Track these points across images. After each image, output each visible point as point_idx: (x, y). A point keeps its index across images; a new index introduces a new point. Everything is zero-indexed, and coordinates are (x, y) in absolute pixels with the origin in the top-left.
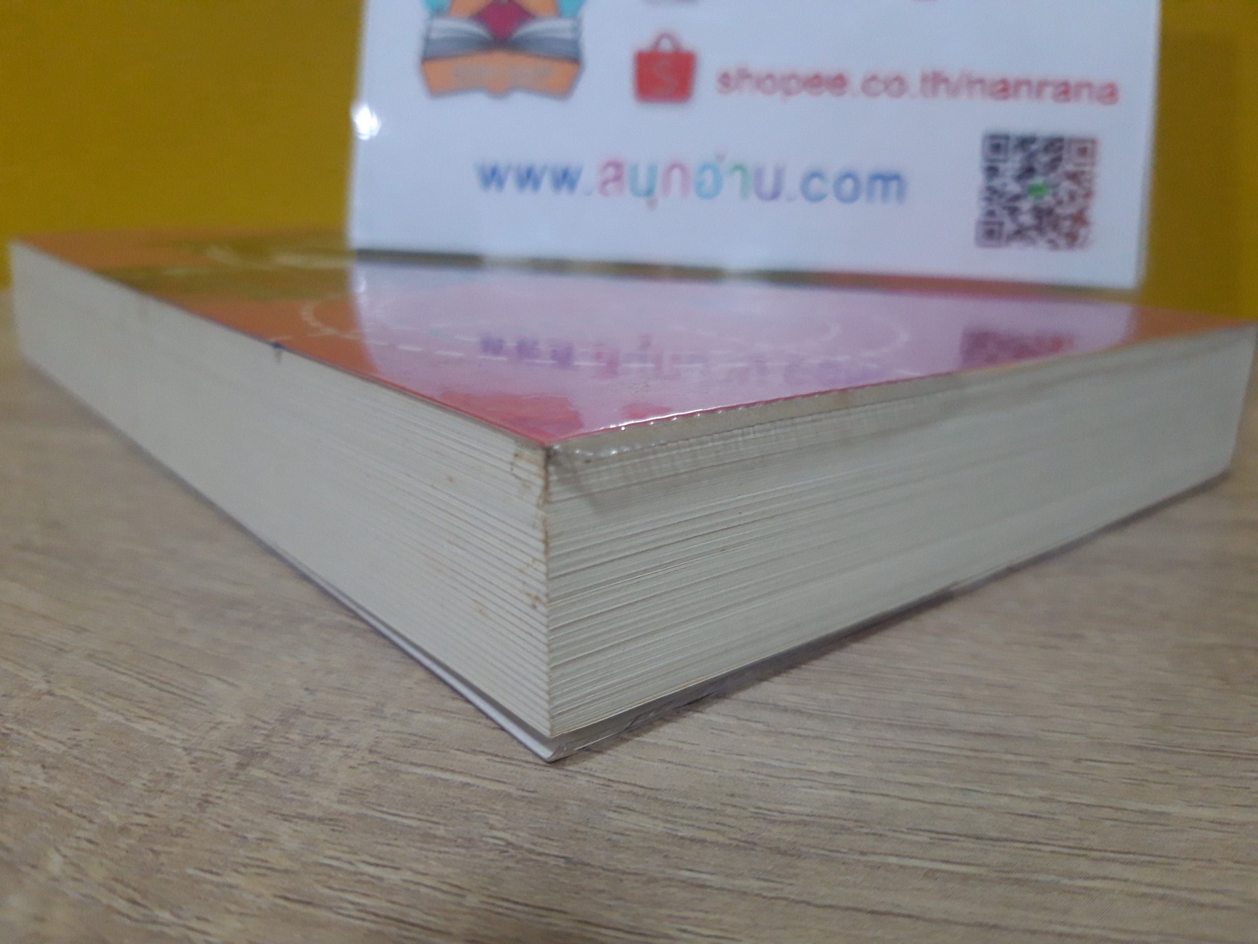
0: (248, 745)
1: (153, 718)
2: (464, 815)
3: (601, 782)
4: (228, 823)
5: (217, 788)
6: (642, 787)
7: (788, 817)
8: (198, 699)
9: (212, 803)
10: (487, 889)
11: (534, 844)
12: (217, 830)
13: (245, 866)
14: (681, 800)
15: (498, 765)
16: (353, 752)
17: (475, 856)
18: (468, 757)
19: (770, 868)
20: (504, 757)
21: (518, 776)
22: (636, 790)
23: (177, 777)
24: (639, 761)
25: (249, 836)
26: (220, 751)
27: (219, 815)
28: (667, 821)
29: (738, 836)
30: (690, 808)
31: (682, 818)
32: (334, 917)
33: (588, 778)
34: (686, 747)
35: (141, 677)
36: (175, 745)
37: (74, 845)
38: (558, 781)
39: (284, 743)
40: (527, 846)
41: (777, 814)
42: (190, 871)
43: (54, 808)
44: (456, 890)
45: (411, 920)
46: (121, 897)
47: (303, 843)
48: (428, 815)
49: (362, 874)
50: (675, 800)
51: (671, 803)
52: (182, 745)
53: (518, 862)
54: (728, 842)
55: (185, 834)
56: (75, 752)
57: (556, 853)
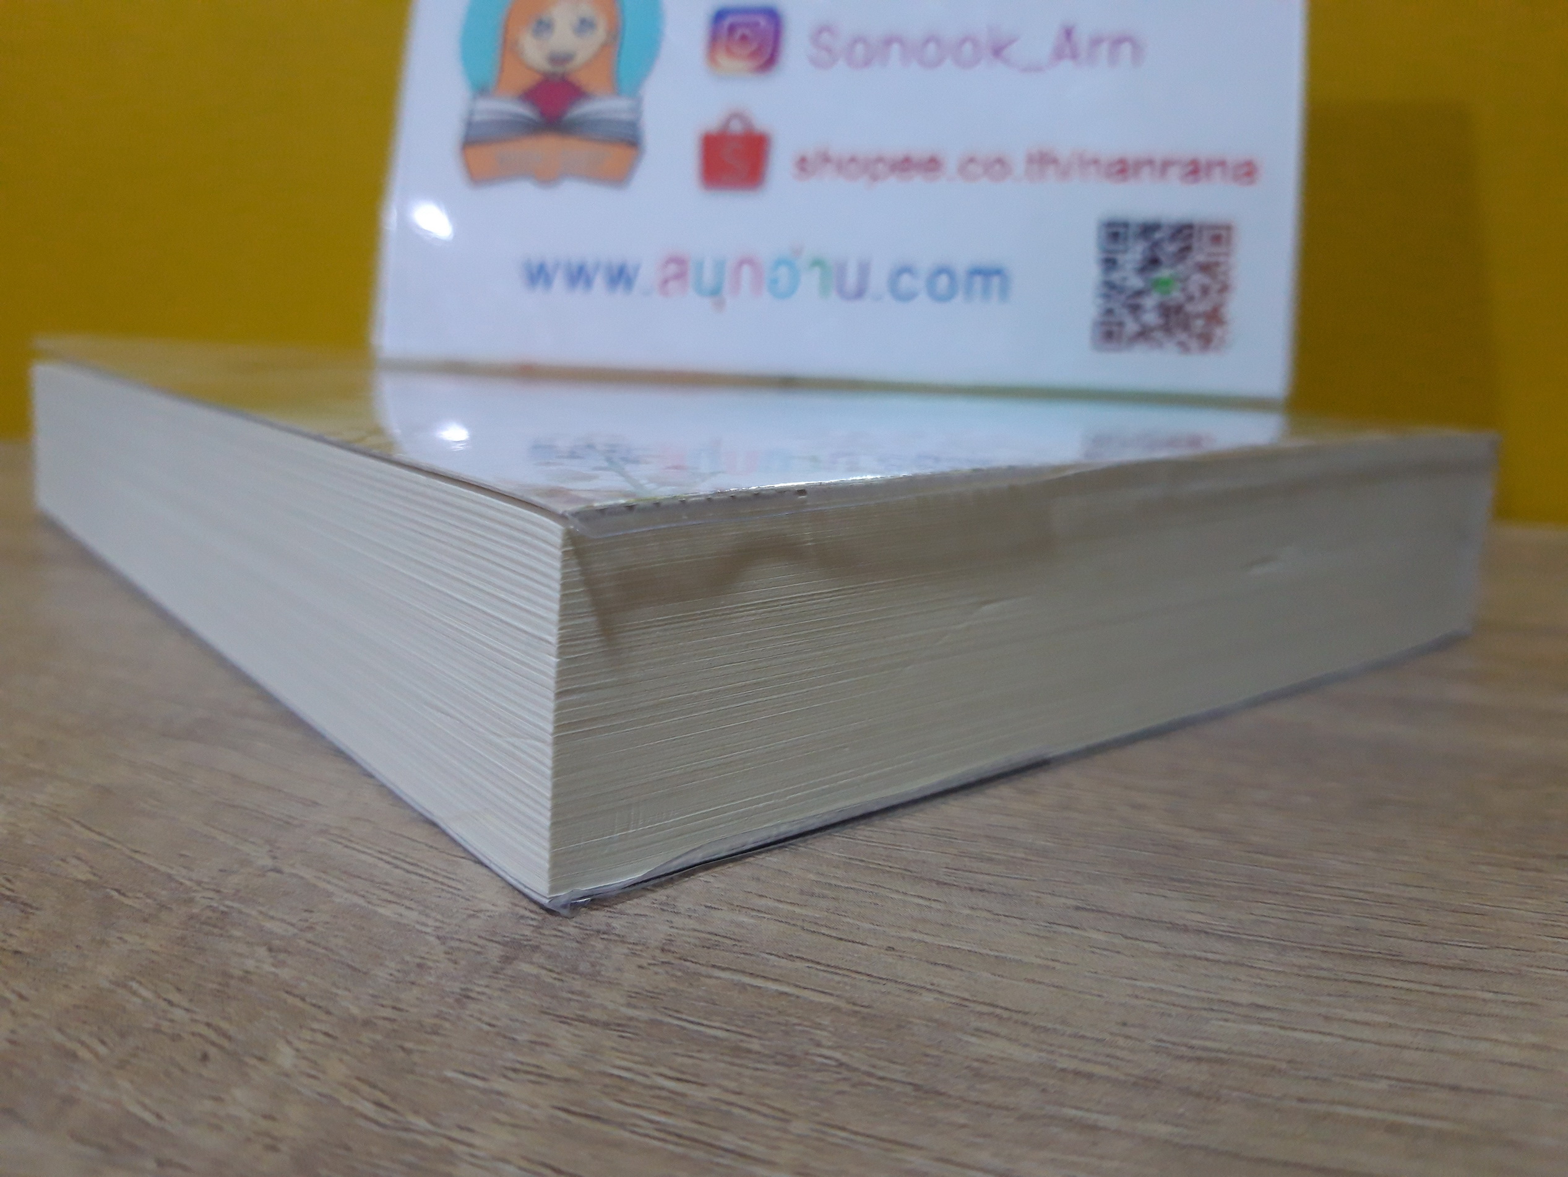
0: (513, 936)
1: (398, 901)
2: (783, 1028)
3: (954, 1001)
4: (494, 1022)
5: (482, 982)
6: (1006, 1009)
7: (1199, 1053)
8: (453, 884)
9: (473, 999)
10: (817, 1115)
11: (874, 1067)
12: (481, 1030)
13: (515, 1070)
14: (1058, 1027)
15: (821, 974)
16: (641, 951)
17: (800, 1076)
18: (784, 962)
19: (1181, 1110)
20: (828, 966)
21: (848, 988)
22: (998, 1011)
23: (431, 968)
24: (999, 979)
25: (522, 1037)
26: (481, 942)
27: (481, 1012)
28: (1041, 1050)
29: (1136, 1072)
30: (1070, 1036)
31: (1061, 1047)
32: (626, 1135)
33: (937, 996)
34: (1058, 966)
35: (384, 857)
36: (426, 933)
37: (309, 1038)
38: (898, 996)
39: (556, 936)
40: (864, 1068)
41: (1184, 1049)
42: (450, 1074)
43: (285, 996)
44: (780, 1115)
45: (723, 1145)
46: (367, 1100)
47: (586, 1050)
48: (737, 1026)
49: (662, 1088)
50: (1050, 1026)
51: (1046, 1030)
52: (434, 933)
53: (854, 1086)
54: (1122, 1078)
55: (439, 1031)
56: (309, 936)
57: (904, 1079)
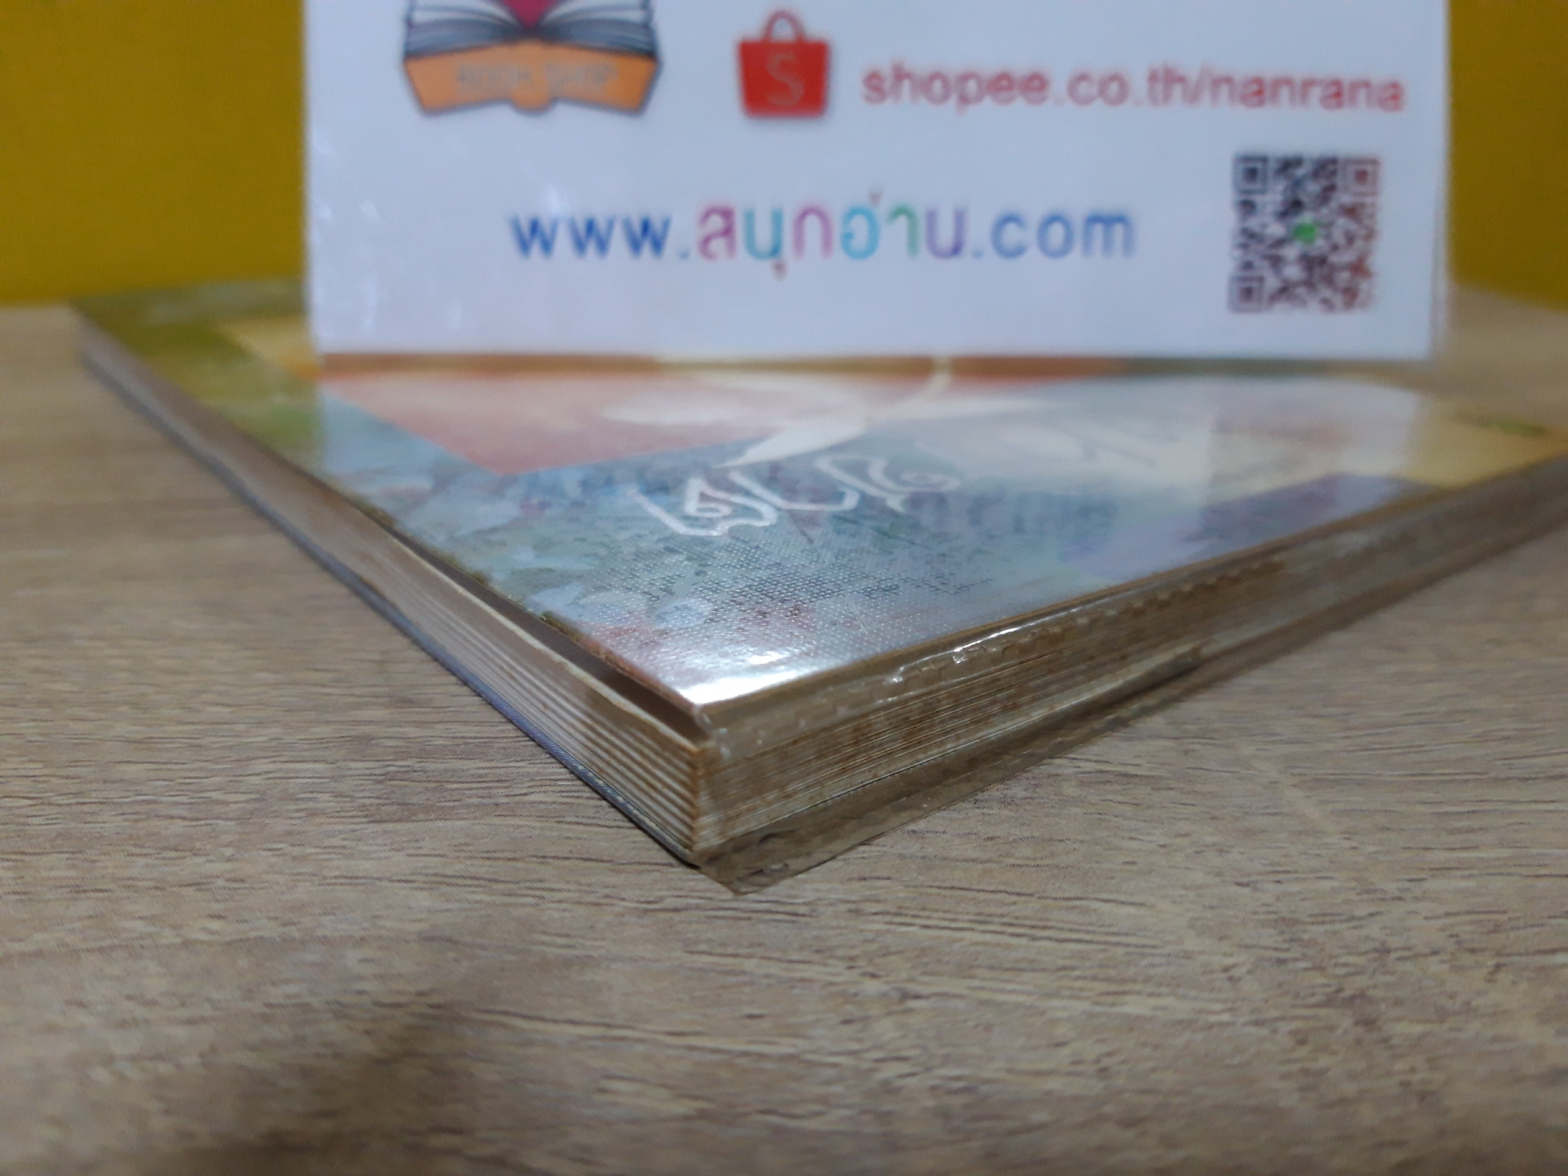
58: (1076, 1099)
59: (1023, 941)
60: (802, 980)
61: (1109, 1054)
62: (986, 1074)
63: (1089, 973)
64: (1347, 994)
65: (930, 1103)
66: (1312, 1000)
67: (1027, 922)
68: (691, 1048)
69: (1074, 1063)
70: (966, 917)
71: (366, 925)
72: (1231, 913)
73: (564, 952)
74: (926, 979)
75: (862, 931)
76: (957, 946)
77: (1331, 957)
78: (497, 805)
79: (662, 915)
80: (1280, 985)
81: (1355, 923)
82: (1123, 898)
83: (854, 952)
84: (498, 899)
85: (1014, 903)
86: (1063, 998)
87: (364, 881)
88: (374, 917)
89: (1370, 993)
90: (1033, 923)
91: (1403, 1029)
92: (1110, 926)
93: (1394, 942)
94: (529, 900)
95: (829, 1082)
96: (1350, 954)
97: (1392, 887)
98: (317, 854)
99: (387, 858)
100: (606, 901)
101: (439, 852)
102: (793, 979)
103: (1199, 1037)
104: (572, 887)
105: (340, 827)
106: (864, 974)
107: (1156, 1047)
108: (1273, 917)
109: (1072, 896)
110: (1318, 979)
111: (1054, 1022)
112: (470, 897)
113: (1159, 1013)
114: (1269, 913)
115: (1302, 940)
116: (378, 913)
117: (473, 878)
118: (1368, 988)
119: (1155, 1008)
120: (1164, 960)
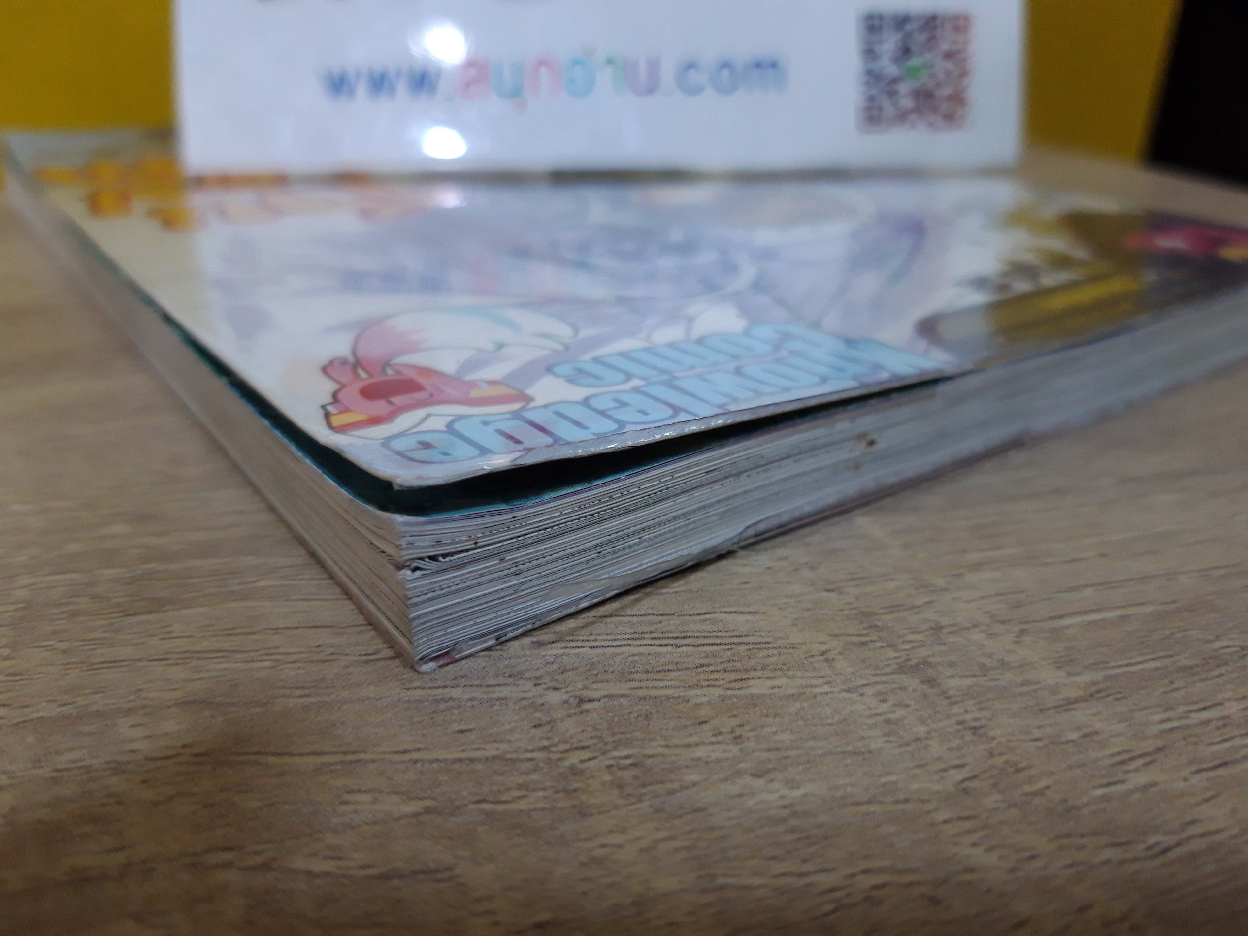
48: (1149, 654)
58: (718, 761)
59: (669, 649)
60: (499, 699)
61: (741, 726)
62: (649, 752)
63: (720, 667)
64: (913, 662)
65: (607, 778)
66: (888, 670)
67: (671, 635)
68: (415, 762)
69: (714, 735)
70: (624, 637)
71: (132, 698)
72: (823, 612)
73: (302, 700)
74: (595, 686)
75: (544, 656)
76: (618, 659)
77: (899, 636)
78: (233, 592)
79: (380, 663)
80: (864, 661)
81: (915, 610)
82: (741, 609)
83: (538, 673)
84: (241, 666)
85: (660, 622)
86: (702, 687)
87: (126, 663)
88: (140, 690)
89: (931, 660)
90: (675, 635)
91: (955, 684)
92: (734, 630)
93: (944, 621)
94: (267, 664)
95: (526, 773)
96: (912, 633)
97: (940, 582)
98: (82, 646)
99: (142, 643)
100: (333, 657)
101: (188, 634)
102: (492, 699)
103: (805, 704)
104: (303, 650)
105: (101, 622)
106: (548, 689)
107: (776, 716)
108: (855, 611)
109: (703, 612)
110: (892, 654)
111: (698, 705)
112: (217, 666)
113: (776, 691)
114: (850, 609)
115: (877, 626)
116: (141, 687)
117: (219, 651)
118: (929, 656)
119: (773, 688)
120: (775, 652)
